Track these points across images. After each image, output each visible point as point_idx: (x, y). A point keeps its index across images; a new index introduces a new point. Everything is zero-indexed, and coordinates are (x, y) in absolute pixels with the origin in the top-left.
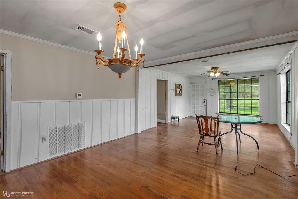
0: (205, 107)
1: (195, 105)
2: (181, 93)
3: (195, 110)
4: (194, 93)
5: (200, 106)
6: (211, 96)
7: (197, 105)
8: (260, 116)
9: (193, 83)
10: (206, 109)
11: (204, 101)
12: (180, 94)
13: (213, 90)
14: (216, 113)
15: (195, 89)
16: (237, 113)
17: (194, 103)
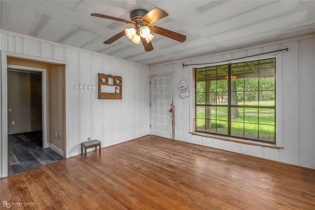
1: (158, 116)
2: (121, 92)
5: (164, 116)
6: (181, 99)
7: (161, 116)
8: (278, 145)
10: (173, 123)
12: (118, 96)
13: (184, 86)
14: (191, 133)
15: (157, 86)
16: (229, 135)
17: (156, 112)
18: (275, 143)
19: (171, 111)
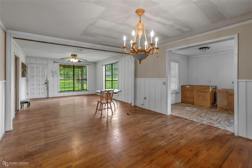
0: (47, 88)
1: (35, 87)
2: (26, 73)
3: (35, 91)
4: (34, 74)
5: (40, 87)
6: (53, 77)
7: (37, 87)
9: (31, 64)
10: (48, 89)
11: (46, 82)
13: (56, 72)
14: (58, 92)
15: (34, 70)
16: (74, 90)
17: (33, 85)
18: (86, 90)
19: (46, 83)
